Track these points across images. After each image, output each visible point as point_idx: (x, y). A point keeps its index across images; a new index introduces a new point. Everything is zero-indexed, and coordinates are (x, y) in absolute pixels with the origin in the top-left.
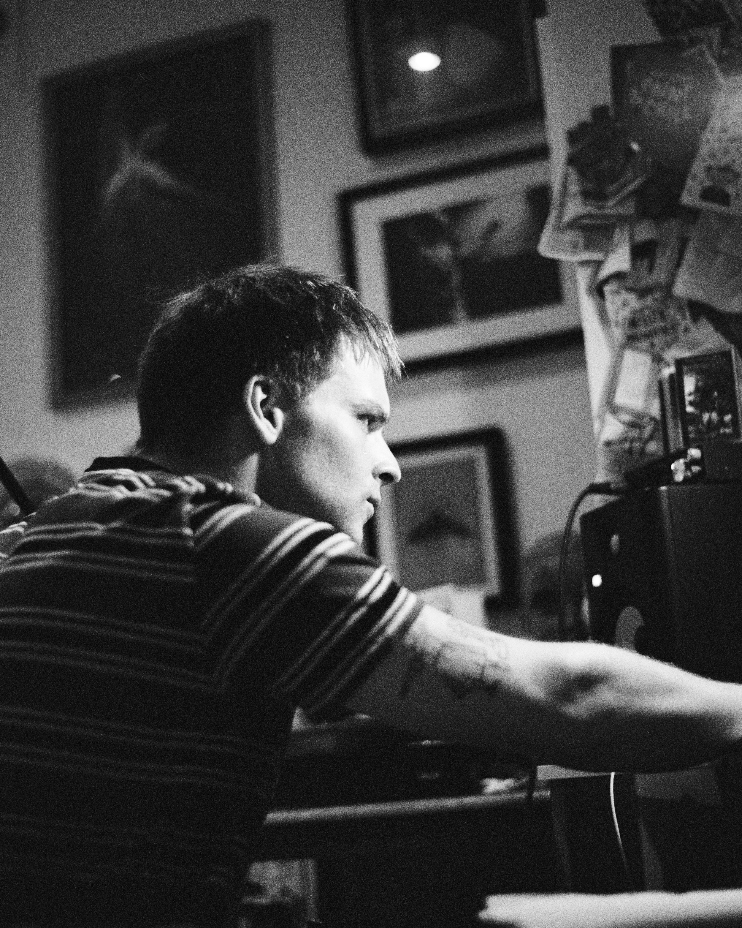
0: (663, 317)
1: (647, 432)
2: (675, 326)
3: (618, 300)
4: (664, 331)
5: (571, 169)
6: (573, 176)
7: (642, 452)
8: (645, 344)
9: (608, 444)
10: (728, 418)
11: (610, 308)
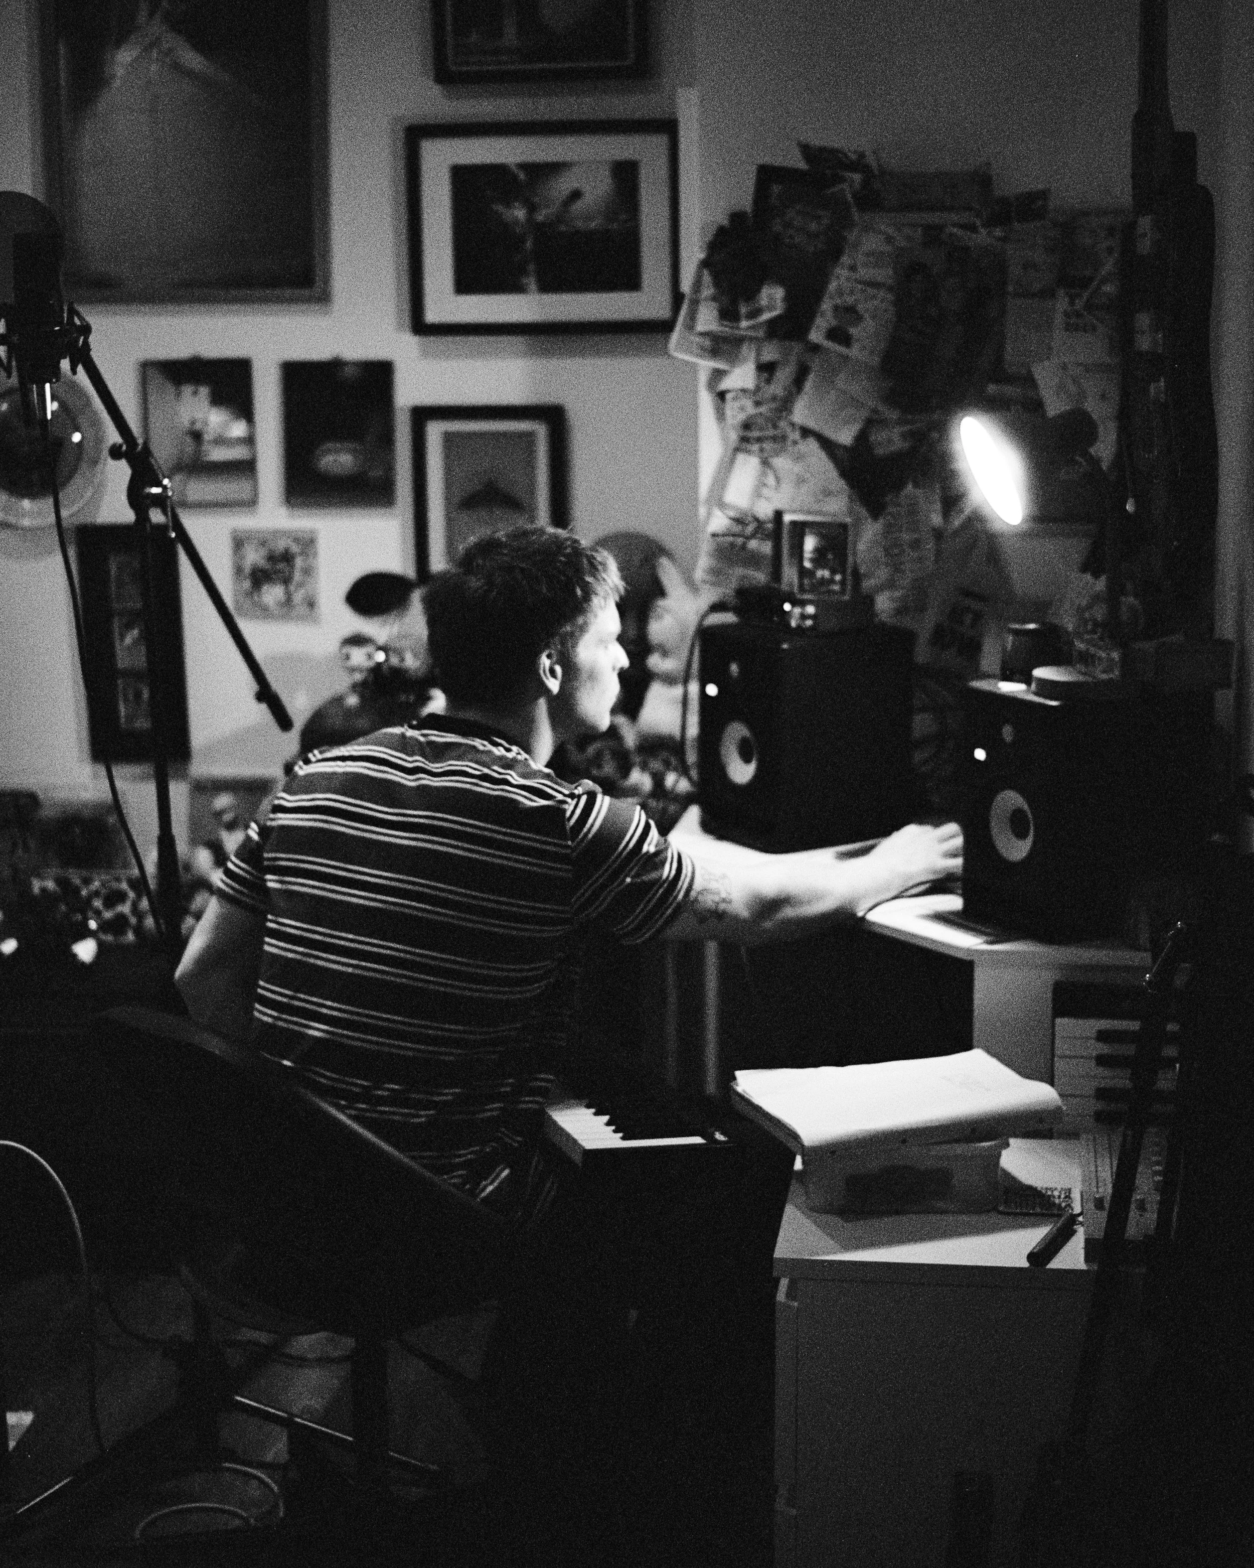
0: (775, 426)
1: (750, 529)
2: (784, 438)
3: (737, 404)
4: (774, 439)
5: (706, 272)
6: (707, 278)
7: (744, 547)
8: (755, 447)
9: (714, 535)
10: (838, 577)
11: (729, 412)
